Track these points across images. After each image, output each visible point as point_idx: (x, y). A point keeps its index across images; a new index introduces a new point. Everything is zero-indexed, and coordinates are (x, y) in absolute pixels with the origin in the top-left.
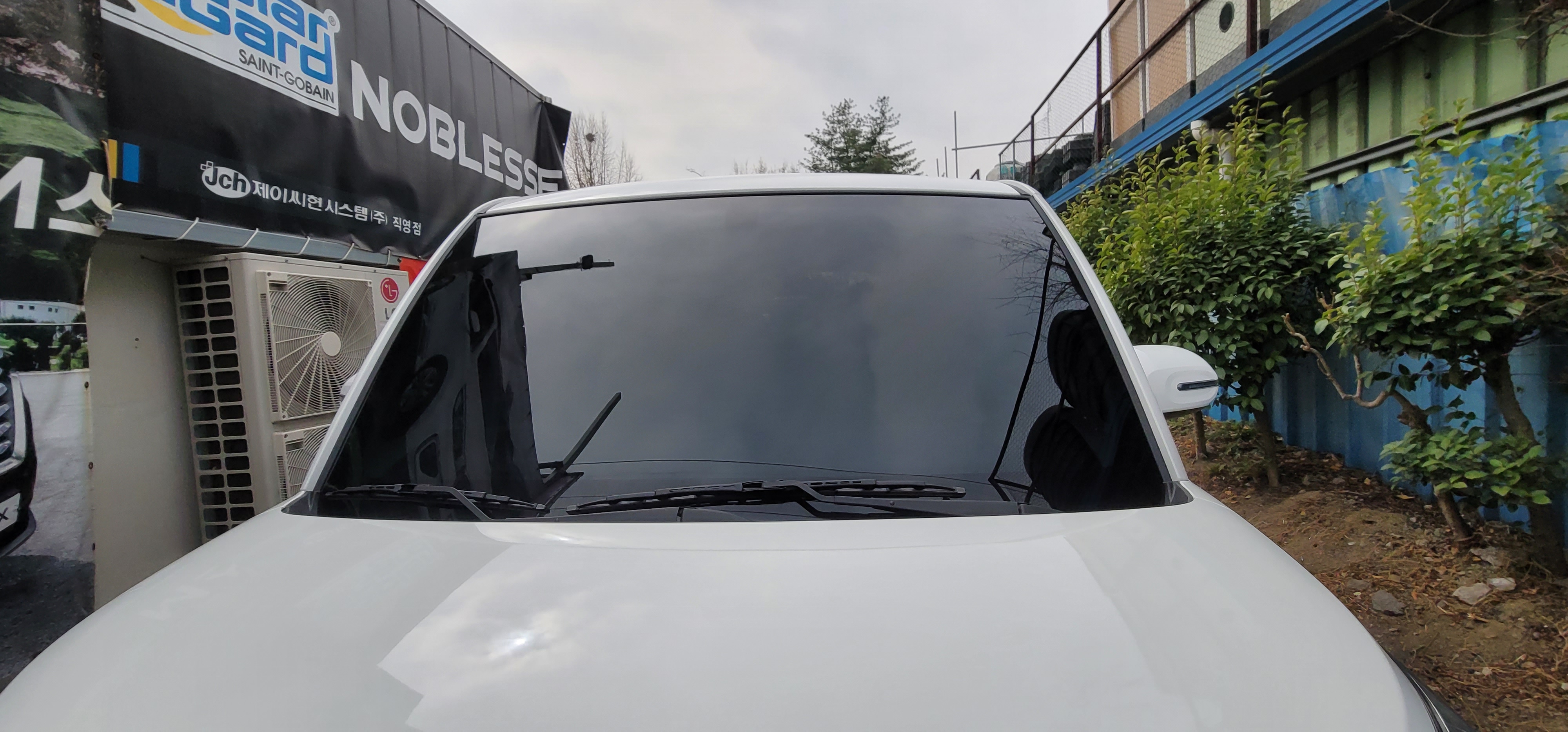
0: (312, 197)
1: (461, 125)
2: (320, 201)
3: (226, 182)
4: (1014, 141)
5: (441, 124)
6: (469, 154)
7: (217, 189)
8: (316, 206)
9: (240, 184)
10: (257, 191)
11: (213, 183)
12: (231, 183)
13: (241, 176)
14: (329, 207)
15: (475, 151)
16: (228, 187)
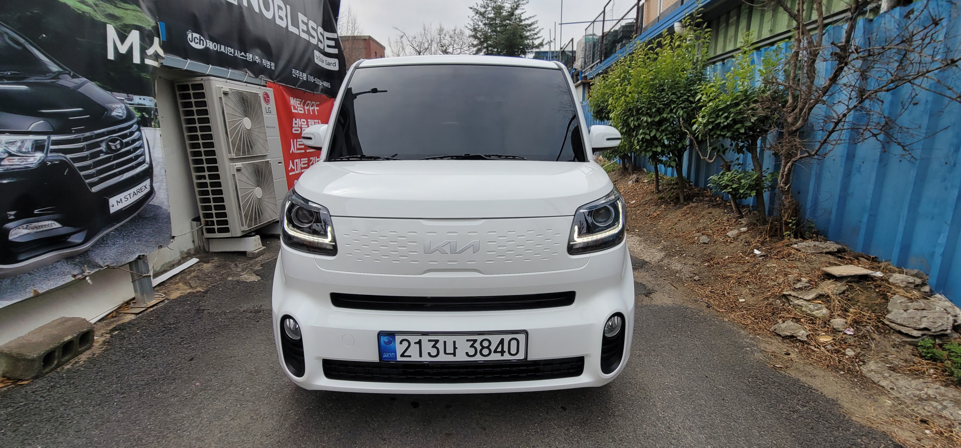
0: (229, 48)
1: (288, 7)
2: (232, 50)
3: (196, 41)
4: (594, 21)
5: (280, 8)
6: (293, 25)
7: (193, 44)
8: (231, 53)
9: (202, 41)
10: (208, 46)
11: (192, 41)
12: (198, 41)
13: (202, 38)
14: (236, 54)
15: (295, 23)
16: (197, 43)
